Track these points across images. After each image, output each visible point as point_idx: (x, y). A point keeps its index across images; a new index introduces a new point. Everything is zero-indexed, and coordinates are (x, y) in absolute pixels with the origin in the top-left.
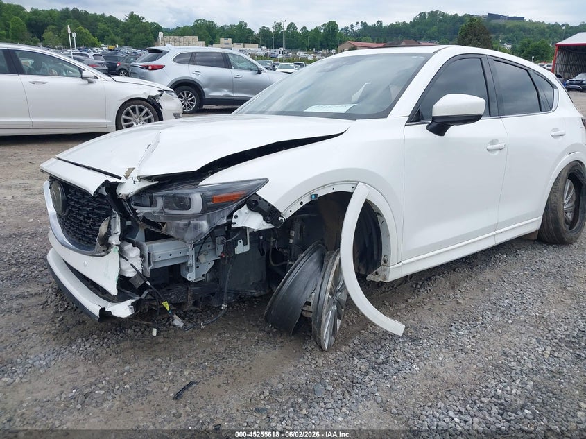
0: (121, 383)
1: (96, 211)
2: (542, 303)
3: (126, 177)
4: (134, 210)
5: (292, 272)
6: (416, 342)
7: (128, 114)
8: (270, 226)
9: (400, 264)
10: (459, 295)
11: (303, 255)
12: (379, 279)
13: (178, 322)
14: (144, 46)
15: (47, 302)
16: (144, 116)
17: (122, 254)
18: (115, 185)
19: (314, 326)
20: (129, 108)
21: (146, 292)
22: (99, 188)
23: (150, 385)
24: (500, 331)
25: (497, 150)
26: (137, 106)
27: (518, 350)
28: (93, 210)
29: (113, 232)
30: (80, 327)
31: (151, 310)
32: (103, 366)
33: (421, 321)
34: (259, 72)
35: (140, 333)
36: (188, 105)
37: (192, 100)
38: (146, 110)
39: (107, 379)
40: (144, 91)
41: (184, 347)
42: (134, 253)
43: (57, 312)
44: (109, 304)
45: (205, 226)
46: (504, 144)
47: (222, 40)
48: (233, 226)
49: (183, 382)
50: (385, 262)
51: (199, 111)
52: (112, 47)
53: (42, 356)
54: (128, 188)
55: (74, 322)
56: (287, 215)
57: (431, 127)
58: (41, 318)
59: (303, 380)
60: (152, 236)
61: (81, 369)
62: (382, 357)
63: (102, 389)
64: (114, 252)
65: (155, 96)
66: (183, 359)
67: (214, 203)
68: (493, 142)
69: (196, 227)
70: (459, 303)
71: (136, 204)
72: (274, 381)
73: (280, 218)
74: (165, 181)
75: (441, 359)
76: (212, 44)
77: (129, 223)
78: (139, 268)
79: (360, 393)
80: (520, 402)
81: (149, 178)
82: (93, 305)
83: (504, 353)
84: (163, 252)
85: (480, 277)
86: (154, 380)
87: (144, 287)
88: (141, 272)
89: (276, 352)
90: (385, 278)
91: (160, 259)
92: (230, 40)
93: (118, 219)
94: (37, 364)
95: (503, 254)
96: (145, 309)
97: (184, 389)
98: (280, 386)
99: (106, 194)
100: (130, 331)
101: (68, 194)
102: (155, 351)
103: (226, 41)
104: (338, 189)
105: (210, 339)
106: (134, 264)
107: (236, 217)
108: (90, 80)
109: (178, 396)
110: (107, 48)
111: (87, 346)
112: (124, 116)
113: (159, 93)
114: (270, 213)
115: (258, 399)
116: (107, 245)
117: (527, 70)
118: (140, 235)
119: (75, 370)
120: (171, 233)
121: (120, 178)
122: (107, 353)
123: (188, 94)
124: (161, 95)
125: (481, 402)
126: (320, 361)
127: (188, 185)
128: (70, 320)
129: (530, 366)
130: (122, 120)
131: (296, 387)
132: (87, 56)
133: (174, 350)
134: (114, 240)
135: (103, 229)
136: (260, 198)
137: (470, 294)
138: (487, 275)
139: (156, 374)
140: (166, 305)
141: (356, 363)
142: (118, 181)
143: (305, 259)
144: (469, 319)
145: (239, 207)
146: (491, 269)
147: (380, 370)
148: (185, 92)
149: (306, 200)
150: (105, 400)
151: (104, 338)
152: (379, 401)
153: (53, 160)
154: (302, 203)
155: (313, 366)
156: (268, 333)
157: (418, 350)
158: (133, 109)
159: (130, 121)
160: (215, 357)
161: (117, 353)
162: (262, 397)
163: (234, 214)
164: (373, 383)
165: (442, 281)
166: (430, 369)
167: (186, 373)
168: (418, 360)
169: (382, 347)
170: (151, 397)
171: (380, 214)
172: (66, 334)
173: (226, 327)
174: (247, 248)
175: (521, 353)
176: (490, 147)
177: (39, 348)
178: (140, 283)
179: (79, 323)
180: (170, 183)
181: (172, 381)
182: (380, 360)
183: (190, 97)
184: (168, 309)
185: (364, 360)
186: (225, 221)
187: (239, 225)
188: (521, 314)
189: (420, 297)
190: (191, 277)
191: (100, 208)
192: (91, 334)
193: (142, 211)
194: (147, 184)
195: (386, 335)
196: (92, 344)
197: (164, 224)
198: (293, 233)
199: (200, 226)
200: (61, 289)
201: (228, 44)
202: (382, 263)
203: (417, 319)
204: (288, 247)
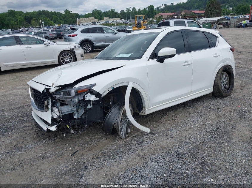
0: (55, 152)
1: (43, 98)
2: (207, 119)
3: (52, 86)
4: (55, 97)
5: (109, 113)
6: (155, 135)
7: (63, 56)
8: (98, 99)
9: (150, 108)
10: (176, 118)
11: (113, 107)
12: (143, 114)
13: (72, 132)
14: (72, 23)
15: (32, 128)
16: (69, 57)
17: (52, 111)
18: (49, 89)
19: (117, 131)
20: (63, 54)
21: (61, 122)
22: (44, 90)
23: (64, 152)
24: (187, 130)
25: (188, 65)
26: (66, 53)
27: (191, 136)
28: (43, 97)
29: (49, 104)
30: (43, 136)
31: (63, 128)
32: (50, 147)
33: (159, 128)
34: (116, 34)
35: (62, 137)
36: (88, 50)
37: (89, 48)
38: (70, 54)
39: (51, 151)
40: (68, 47)
41: (77, 140)
42: (56, 110)
43: (36, 131)
44: (50, 127)
45: (76, 100)
46: (190, 62)
47: (105, 18)
48: (85, 100)
49: (74, 151)
50: (144, 108)
51: (93, 51)
52: (59, 25)
53: (31, 145)
54: (53, 90)
55: (41, 134)
56: (104, 95)
57: (158, 60)
58: (31, 133)
59: (114, 148)
60: (62, 105)
61: (43, 148)
62: (142, 140)
63: (49, 154)
64: (50, 110)
65: (73, 49)
66: (75, 144)
67: (79, 93)
68: (186, 62)
69: (74, 101)
70: (175, 121)
71: (56, 95)
72: (104, 149)
73: (101, 96)
74: (63, 87)
75: (162, 140)
76: (101, 20)
77: (54, 101)
78: (58, 115)
79: (132, 152)
80: (185, 152)
81: (58, 86)
82: (45, 127)
83: (186, 137)
84: (66, 110)
85: (186, 112)
86: (65, 150)
87: (60, 121)
88: (59, 116)
89: (107, 140)
90: (145, 114)
91: (65, 112)
92: (108, 17)
93: (50, 100)
94: (29, 147)
95: (198, 102)
96: (61, 128)
97: (75, 153)
98: (106, 150)
99: (46, 92)
100: (59, 136)
101: (35, 92)
102: (67, 142)
103: (106, 18)
104: (122, 85)
105: (85, 137)
106: (56, 113)
107: (86, 97)
108: (47, 45)
109: (73, 155)
110: (57, 26)
111: (45, 141)
112: (61, 58)
113: (74, 47)
114: (97, 95)
115: (98, 155)
116: (47, 108)
117: (203, 32)
118: (58, 104)
119: (41, 149)
120: (67, 103)
121: (50, 87)
122: (51, 143)
123: (87, 45)
124: (75, 48)
125: (172, 153)
126: (120, 142)
127: (70, 88)
128: (40, 134)
129: (193, 141)
130: (61, 59)
131: (111, 150)
132: (49, 31)
133: (73, 141)
134: (50, 106)
135: (46, 103)
136: (94, 90)
137: (180, 117)
138: (190, 110)
139: (66, 149)
140: (68, 126)
141: (132, 142)
142: (49, 87)
143: (114, 109)
144: (177, 126)
145: (87, 93)
146: (192, 108)
147: (140, 144)
148: (86, 45)
149: (110, 90)
150: (50, 157)
151: (50, 139)
152: (137, 154)
153: (31, 81)
154: (109, 91)
155: (118, 144)
156: (105, 134)
157: (155, 137)
158: (65, 54)
159: (64, 59)
160: (86, 143)
161: (54, 143)
162: (99, 154)
163: (85, 96)
164: (136, 148)
165: (171, 114)
166: (157, 143)
167: (76, 148)
168: (154, 140)
169: (143, 137)
170: (64, 156)
171: (139, 92)
172: (38, 138)
173: (91, 133)
174: (91, 106)
175: (191, 137)
176: (184, 64)
177: (30, 143)
178: (59, 120)
179: (43, 134)
180: (65, 87)
181: (71, 151)
182: (141, 141)
183: (88, 46)
184: (68, 127)
185: (135, 141)
186: (82, 98)
187: (87, 99)
188: (197, 124)
189: (161, 120)
190: (76, 117)
191: (45, 97)
192: (46, 138)
193: (57, 97)
194: (58, 88)
195: (145, 133)
196: (46, 141)
197: (65, 100)
198: (111, 100)
199: (75, 100)
200: (37, 124)
201: (107, 19)
202: (143, 108)
203: (158, 127)
204: (109, 105)
